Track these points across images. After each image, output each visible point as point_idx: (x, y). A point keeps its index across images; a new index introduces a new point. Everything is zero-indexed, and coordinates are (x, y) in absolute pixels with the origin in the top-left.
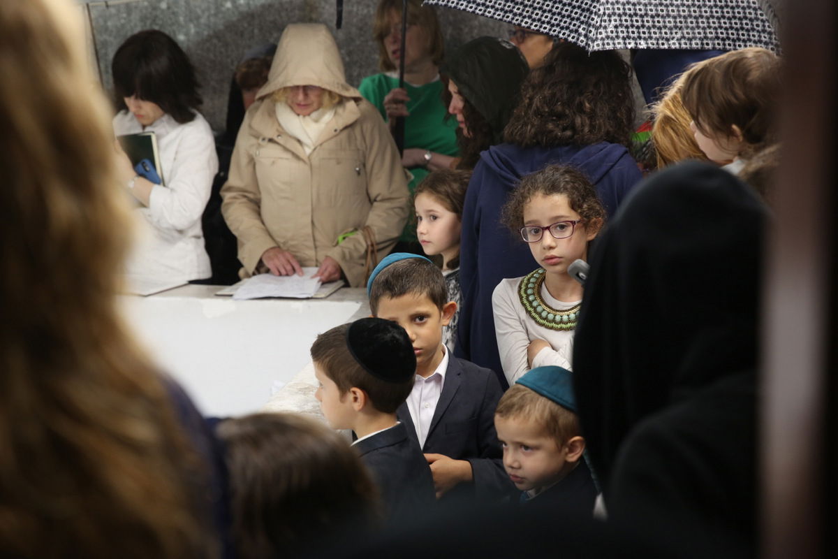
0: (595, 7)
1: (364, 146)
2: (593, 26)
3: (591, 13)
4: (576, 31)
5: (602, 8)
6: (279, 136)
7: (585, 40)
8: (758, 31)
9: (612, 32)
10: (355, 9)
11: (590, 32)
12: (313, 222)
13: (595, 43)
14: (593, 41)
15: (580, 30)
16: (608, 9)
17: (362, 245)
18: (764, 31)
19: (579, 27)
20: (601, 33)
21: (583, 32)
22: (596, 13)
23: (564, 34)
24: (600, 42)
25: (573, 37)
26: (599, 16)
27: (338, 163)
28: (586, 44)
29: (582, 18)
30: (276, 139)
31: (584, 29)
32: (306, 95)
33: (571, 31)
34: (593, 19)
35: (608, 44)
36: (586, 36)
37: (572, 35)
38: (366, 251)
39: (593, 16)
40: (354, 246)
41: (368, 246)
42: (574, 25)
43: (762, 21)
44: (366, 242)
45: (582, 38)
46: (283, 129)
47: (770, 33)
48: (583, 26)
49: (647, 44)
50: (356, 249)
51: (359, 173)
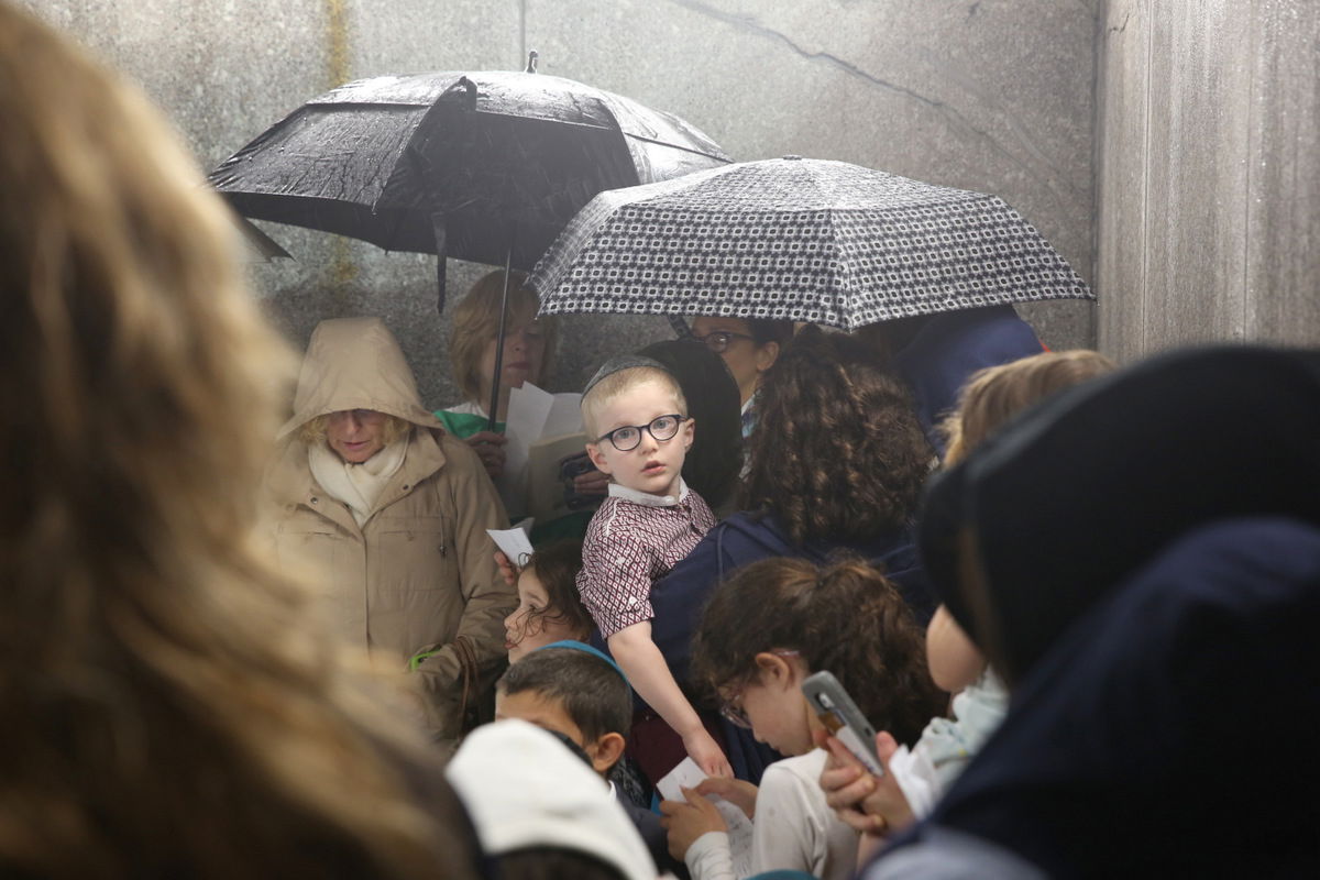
0: (833, 265)
1: (452, 511)
2: (843, 292)
3: (831, 274)
4: (816, 305)
5: (844, 264)
6: (314, 499)
7: (835, 315)
8: (1050, 269)
9: (868, 297)
10: (411, 308)
11: (841, 301)
12: (368, 635)
13: (854, 316)
14: (850, 313)
15: (822, 302)
16: (853, 265)
17: (454, 667)
18: (1058, 267)
19: (818, 298)
20: (855, 301)
21: (829, 305)
22: (839, 273)
23: (797, 313)
24: (857, 314)
25: (814, 315)
26: (845, 277)
27: (411, 539)
28: (840, 320)
29: (818, 285)
30: (310, 505)
31: (827, 300)
32: (359, 425)
33: (808, 307)
34: (838, 283)
35: (870, 315)
36: (834, 309)
37: (811, 312)
38: (461, 677)
39: (836, 278)
40: (441, 667)
41: (463, 667)
42: (809, 297)
43: (1051, 253)
44: (461, 662)
45: (829, 313)
46: (320, 487)
47: (1066, 269)
48: (823, 296)
49: (917, 308)
50: (445, 674)
51: (444, 554)
